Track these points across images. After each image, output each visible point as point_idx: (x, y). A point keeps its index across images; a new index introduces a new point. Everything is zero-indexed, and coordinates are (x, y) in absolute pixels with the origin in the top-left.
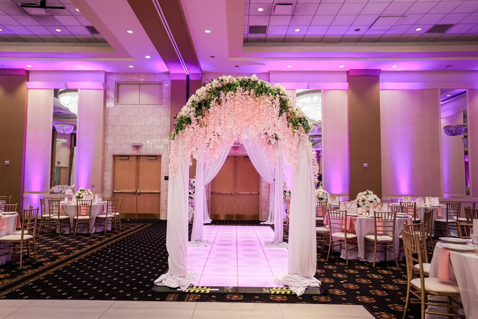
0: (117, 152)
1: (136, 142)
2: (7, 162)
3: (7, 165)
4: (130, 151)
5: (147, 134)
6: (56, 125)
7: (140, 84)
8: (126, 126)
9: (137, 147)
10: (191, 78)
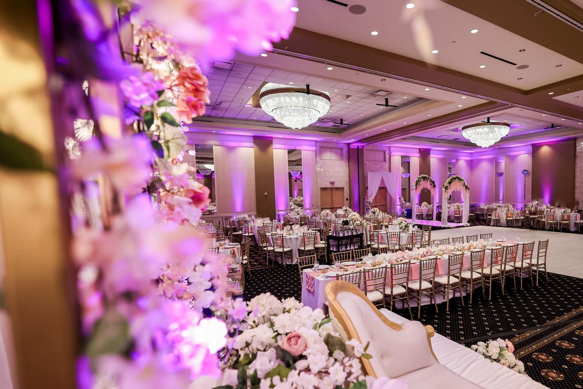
0: (323, 186)
1: (332, 180)
2: (266, 193)
3: (266, 195)
4: (329, 186)
5: (337, 176)
6: (291, 172)
7: (331, 148)
8: (326, 172)
9: (332, 183)
10: (359, 148)
